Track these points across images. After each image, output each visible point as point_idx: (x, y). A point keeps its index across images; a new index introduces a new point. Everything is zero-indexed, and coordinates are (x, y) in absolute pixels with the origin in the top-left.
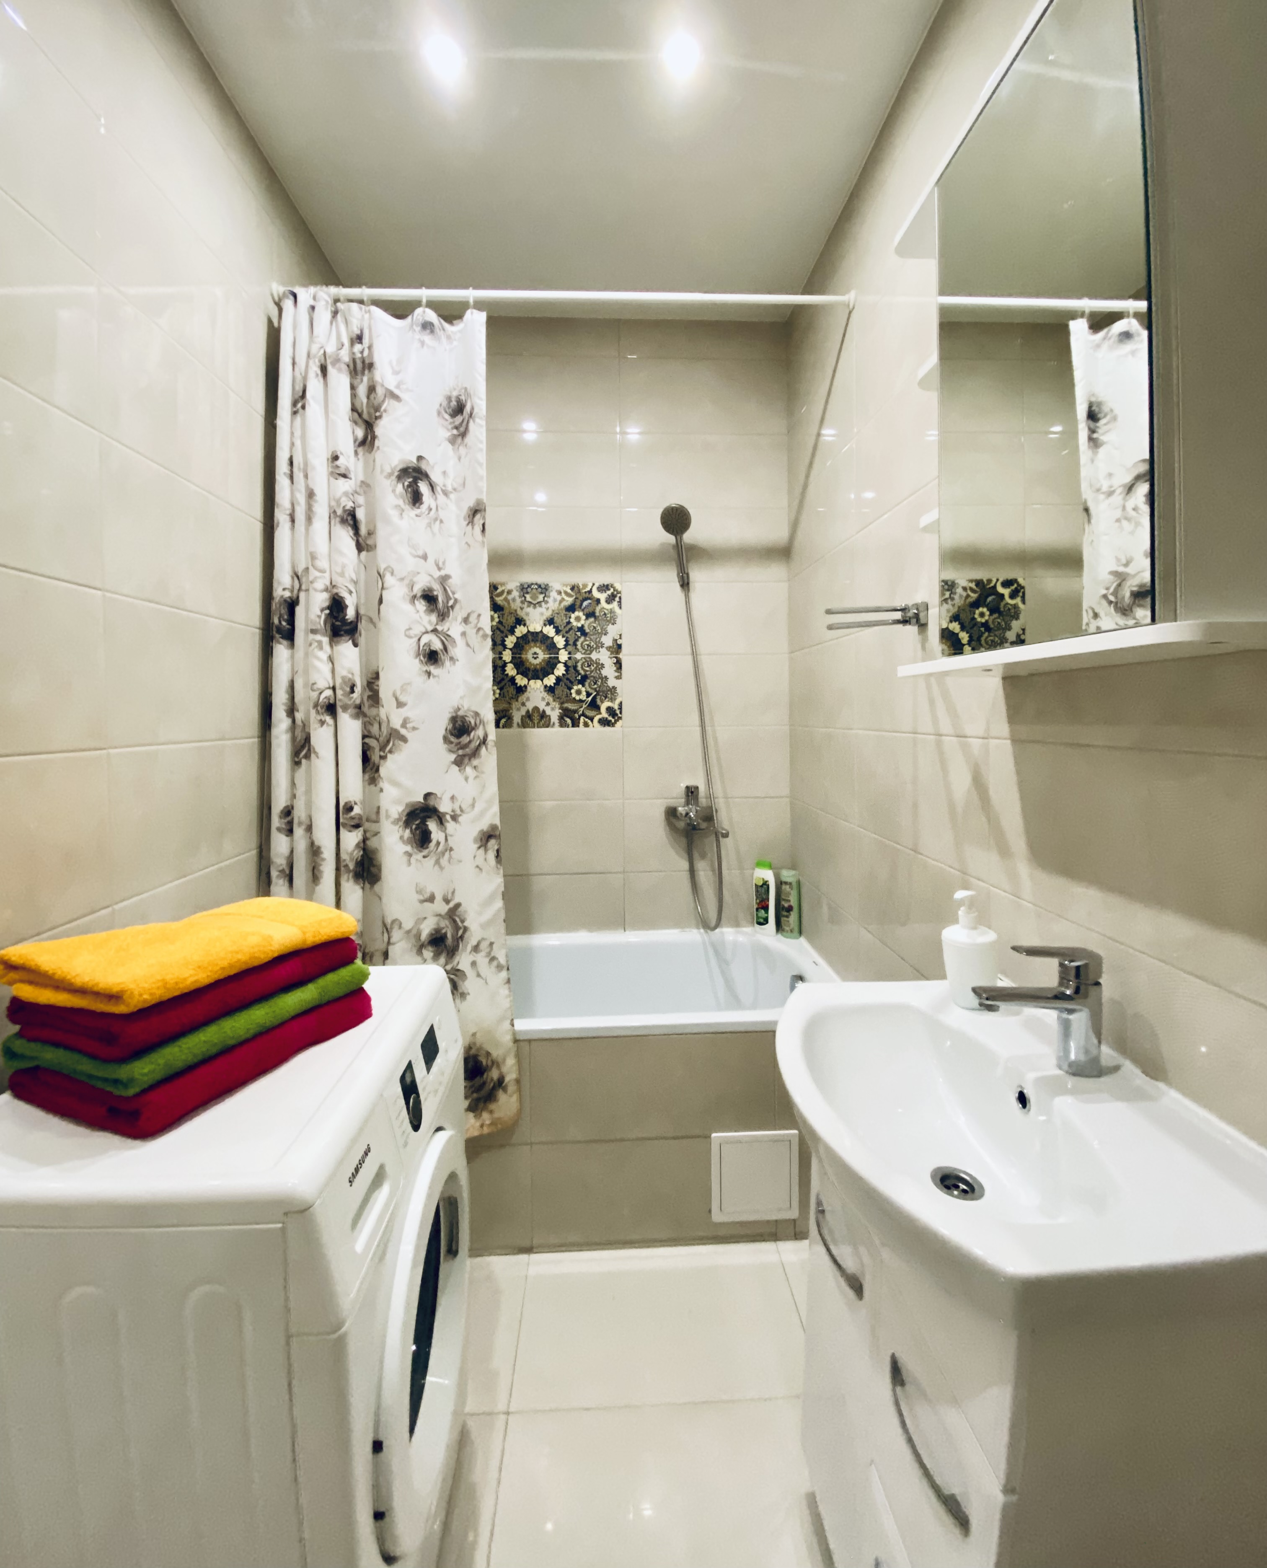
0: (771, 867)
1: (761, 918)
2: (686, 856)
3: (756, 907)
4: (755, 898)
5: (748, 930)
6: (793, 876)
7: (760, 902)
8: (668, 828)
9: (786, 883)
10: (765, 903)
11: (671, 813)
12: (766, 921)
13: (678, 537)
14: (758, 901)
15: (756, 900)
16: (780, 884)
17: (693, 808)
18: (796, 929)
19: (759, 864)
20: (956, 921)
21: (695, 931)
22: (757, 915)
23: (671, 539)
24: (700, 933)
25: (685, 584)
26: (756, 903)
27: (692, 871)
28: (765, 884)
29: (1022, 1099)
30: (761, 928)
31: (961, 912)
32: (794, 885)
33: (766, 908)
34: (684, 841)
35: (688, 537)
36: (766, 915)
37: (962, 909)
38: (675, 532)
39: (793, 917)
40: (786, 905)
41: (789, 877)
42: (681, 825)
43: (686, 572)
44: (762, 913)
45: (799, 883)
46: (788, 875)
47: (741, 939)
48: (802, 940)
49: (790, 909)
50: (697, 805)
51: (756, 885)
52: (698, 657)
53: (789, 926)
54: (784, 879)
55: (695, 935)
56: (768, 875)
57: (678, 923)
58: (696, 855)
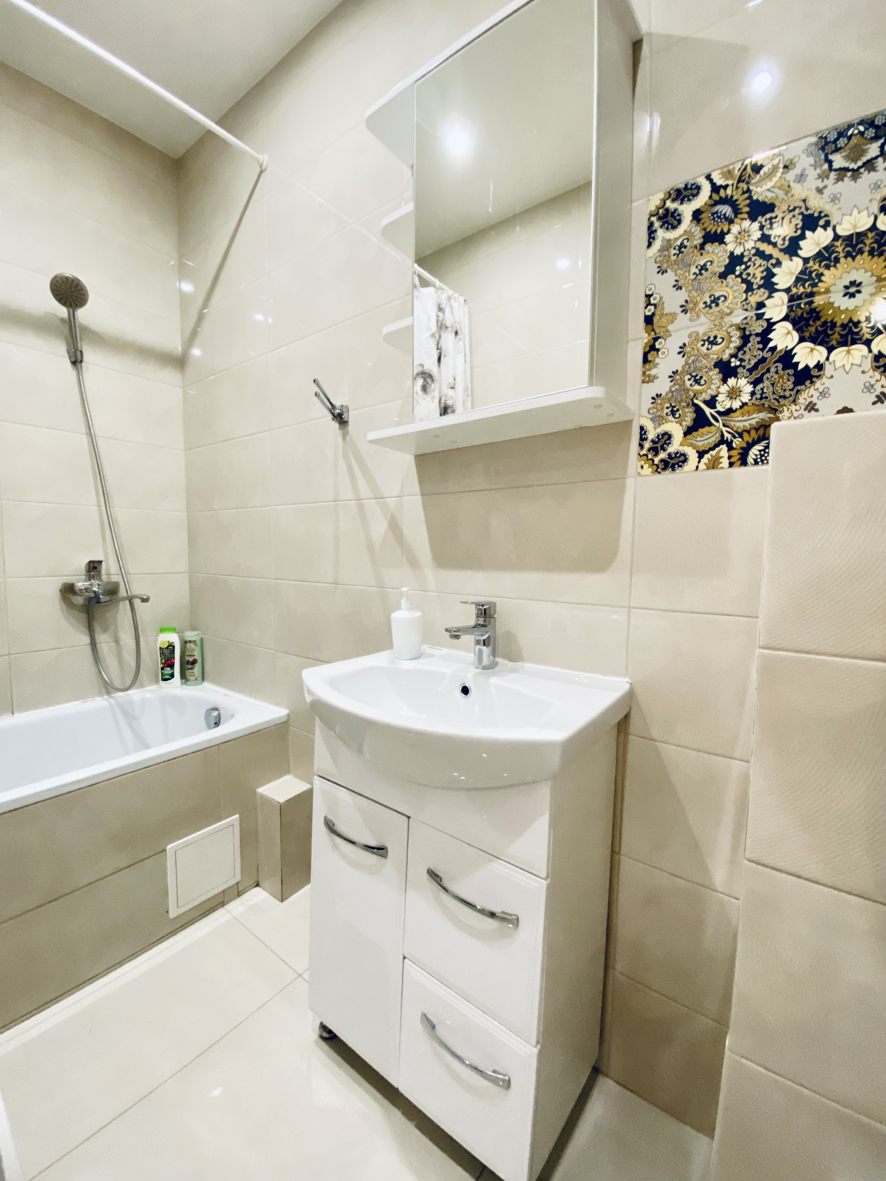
0: (174, 630)
1: (168, 675)
2: (87, 631)
3: (160, 666)
4: (160, 659)
5: (154, 687)
6: (198, 635)
7: (165, 661)
8: (64, 606)
9: (190, 642)
10: (171, 661)
11: (68, 590)
12: (172, 676)
13: (71, 311)
14: (163, 661)
15: (161, 660)
16: (185, 643)
17: (95, 582)
18: (200, 678)
19: (162, 630)
20: (398, 608)
21: (98, 699)
22: (162, 673)
23: (62, 311)
24: (106, 699)
25: (76, 361)
26: (161, 663)
27: (93, 644)
28: (171, 647)
29: (465, 690)
30: (169, 683)
31: (403, 601)
32: (198, 643)
33: (172, 666)
34: (83, 617)
35: (82, 314)
36: (172, 671)
37: (403, 599)
38: (68, 303)
39: (197, 668)
40: (191, 659)
41: (192, 636)
42: (79, 600)
43: (80, 349)
44: (168, 670)
45: (202, 639)
46: (190, 635)
47: (148, 695)
48: (206, 684)
49: (194, 662)
50: (100, 579)
51: (160, 648)
52: (96, 438)
53: (194, 676)
54: (187, 639)
55: (101, 702)
56: (174, 638)
57: (79, 695)
58: (97, 628)
